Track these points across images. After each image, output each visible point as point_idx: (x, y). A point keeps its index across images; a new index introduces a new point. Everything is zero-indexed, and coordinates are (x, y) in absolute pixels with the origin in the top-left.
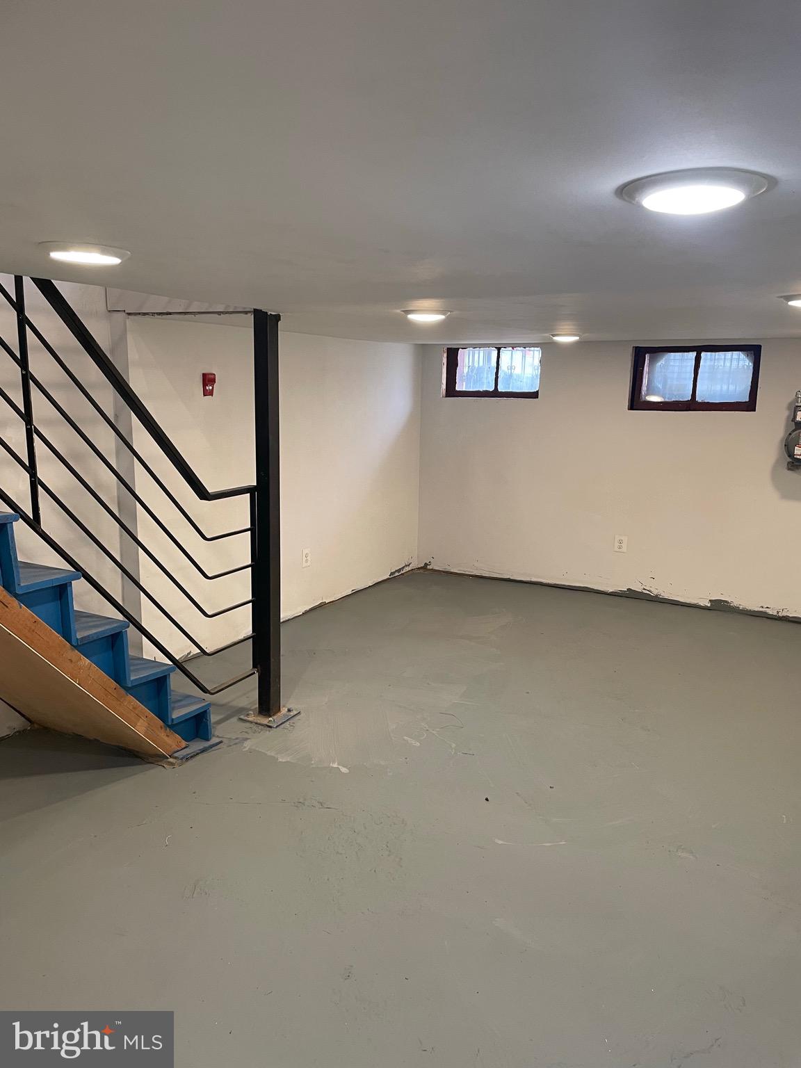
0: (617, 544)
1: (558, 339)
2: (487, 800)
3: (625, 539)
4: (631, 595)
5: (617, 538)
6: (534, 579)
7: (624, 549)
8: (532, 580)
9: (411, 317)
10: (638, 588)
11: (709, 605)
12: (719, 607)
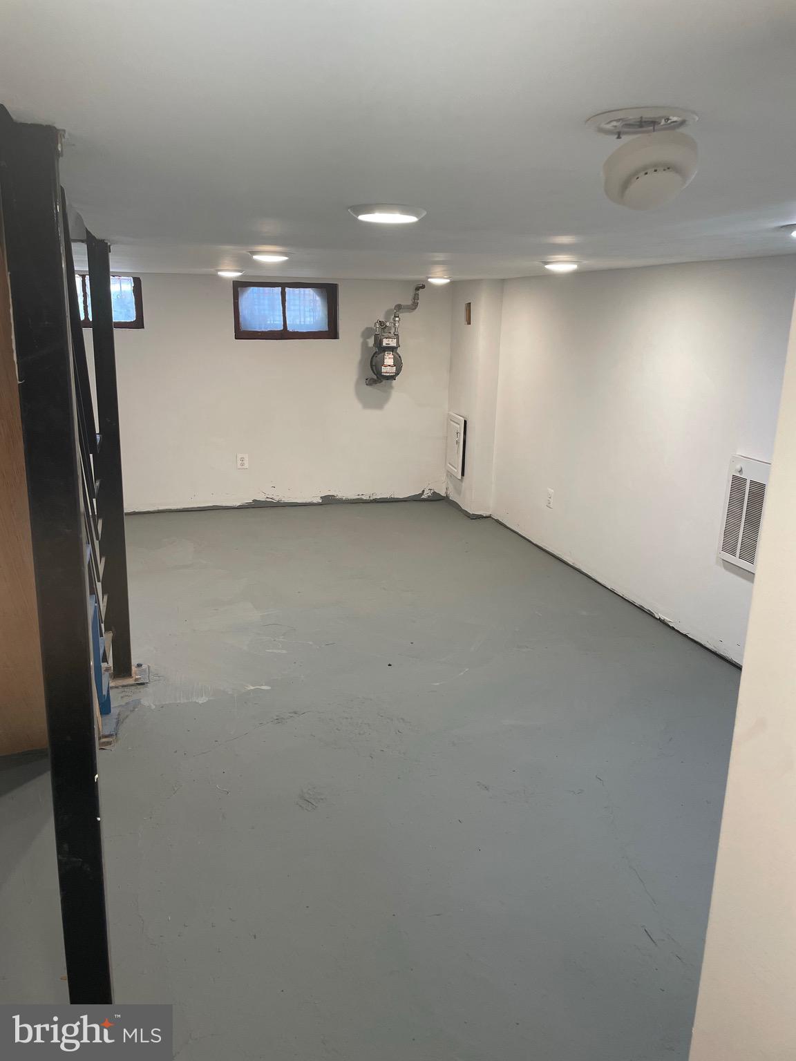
0: (239, 462)
1: (222, 274)
2: (390, 665)
3: (246, 457)
4: (257, 505)
5: (240, 456)
6: (161, 508)
7: (246, 466)
8: (160, 509)
9: (256, 257)
10: (262, 498)
11: (321, 501)
12: (329, 501)
